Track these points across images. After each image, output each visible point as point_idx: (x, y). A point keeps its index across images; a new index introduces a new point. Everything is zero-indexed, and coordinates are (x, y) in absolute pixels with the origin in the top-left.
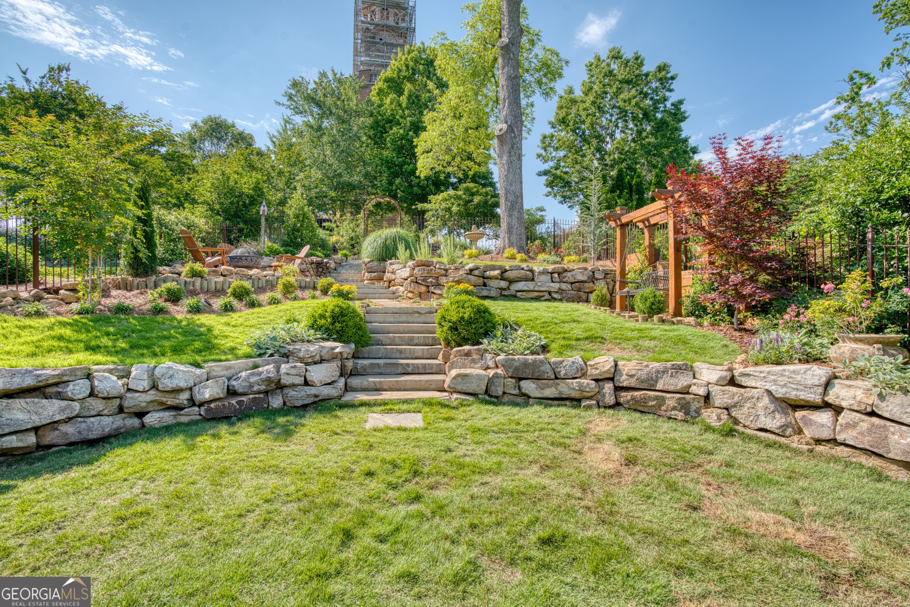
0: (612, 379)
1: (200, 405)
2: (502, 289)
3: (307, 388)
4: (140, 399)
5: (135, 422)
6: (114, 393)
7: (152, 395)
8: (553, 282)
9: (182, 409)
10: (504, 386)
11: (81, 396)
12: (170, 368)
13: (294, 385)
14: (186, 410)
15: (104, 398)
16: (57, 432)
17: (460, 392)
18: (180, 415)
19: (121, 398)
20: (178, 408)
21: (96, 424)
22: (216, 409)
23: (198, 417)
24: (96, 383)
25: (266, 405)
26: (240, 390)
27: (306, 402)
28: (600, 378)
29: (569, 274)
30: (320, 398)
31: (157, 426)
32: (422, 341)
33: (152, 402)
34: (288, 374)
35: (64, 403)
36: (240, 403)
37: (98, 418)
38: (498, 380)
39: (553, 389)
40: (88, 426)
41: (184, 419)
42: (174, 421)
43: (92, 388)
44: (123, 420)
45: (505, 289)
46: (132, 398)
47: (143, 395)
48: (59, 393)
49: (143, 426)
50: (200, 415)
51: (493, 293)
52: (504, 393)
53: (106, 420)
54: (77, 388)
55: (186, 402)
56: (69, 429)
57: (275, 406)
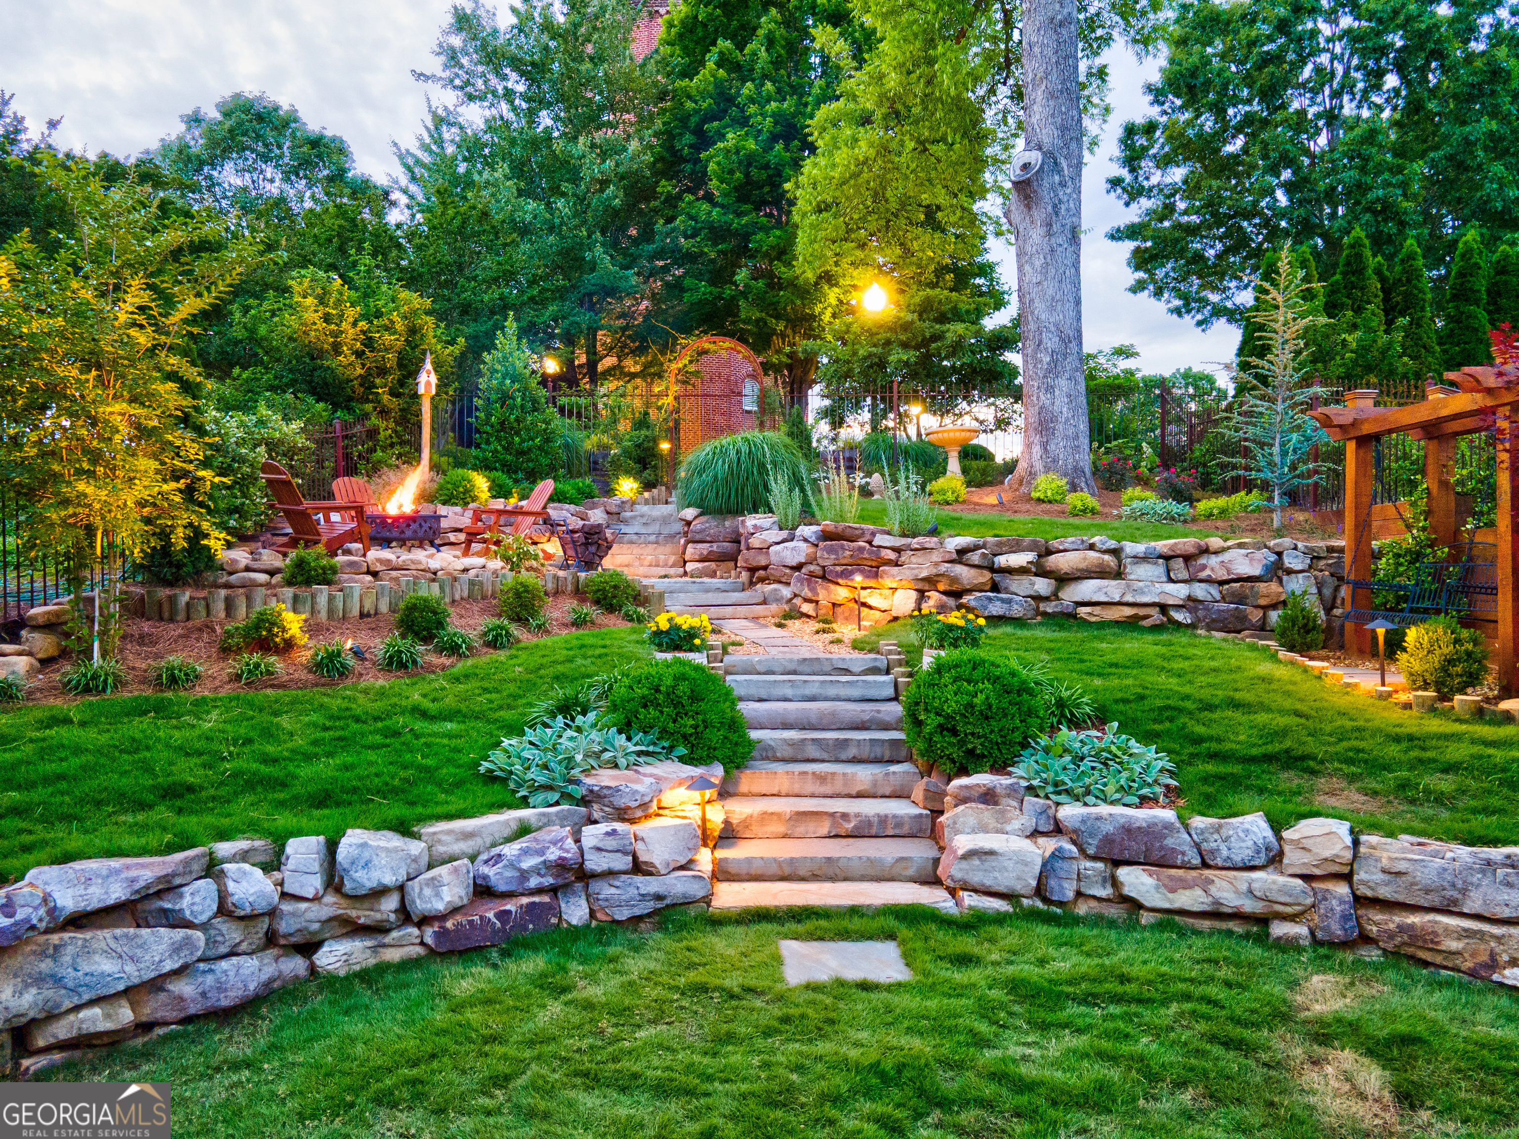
0: (1347, 877)
1: (424, 921)
2: (1038, 598)
3: (639, 879)
4: (310, 915)
5: (296, 965)
6: (262, 906)
7: (331, 905)
8: (1171, 580)
9: (385, 931)
10: (1079, 879)
11: (204, 918)
12: (364, 845)
13: (611, 873)
14: (395, 934)
15: (242, 918)
16: (162, 996)
17: (976, 891)
18: (384, 946)
19: (272, 913)
20: (377, 929)
21: (231, 974)
22: (457, 931)
23: (420, 950)
24: (231, 886)
25: (554, 920)
26: (502, 888)
27: (637, 912)
28: (1317, 872)
29: (1214, 560)
30: (668, 901)
31: (342, 973)
32: (865, 753)
33: (331, 919)
34: (599, 849)
35: (179, 934)
36: (503, 915)
37: (235, 960)
38: (1065, 865)
39: (1198, 892)
40: (218, 981)
41: (393, 955)
42: (372, 961)
43: (223, 896)
44: (276, 960)
45: (1047, 599)
46: (293, 914)
47: (314, 907)
48: (165, 911)
49: (313, 970)
50: (422, 943)
51: (1017, 611)
52: (1079, 894)
53: (250, 964)
54: (197, 899)
55: (392, 917)
56: (185, 988)
57: (574, 922)
